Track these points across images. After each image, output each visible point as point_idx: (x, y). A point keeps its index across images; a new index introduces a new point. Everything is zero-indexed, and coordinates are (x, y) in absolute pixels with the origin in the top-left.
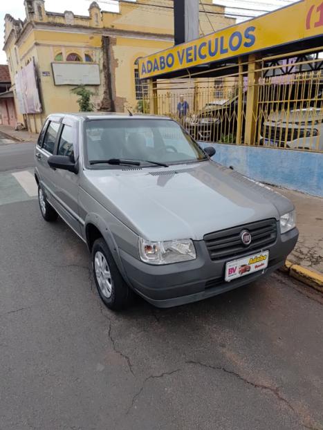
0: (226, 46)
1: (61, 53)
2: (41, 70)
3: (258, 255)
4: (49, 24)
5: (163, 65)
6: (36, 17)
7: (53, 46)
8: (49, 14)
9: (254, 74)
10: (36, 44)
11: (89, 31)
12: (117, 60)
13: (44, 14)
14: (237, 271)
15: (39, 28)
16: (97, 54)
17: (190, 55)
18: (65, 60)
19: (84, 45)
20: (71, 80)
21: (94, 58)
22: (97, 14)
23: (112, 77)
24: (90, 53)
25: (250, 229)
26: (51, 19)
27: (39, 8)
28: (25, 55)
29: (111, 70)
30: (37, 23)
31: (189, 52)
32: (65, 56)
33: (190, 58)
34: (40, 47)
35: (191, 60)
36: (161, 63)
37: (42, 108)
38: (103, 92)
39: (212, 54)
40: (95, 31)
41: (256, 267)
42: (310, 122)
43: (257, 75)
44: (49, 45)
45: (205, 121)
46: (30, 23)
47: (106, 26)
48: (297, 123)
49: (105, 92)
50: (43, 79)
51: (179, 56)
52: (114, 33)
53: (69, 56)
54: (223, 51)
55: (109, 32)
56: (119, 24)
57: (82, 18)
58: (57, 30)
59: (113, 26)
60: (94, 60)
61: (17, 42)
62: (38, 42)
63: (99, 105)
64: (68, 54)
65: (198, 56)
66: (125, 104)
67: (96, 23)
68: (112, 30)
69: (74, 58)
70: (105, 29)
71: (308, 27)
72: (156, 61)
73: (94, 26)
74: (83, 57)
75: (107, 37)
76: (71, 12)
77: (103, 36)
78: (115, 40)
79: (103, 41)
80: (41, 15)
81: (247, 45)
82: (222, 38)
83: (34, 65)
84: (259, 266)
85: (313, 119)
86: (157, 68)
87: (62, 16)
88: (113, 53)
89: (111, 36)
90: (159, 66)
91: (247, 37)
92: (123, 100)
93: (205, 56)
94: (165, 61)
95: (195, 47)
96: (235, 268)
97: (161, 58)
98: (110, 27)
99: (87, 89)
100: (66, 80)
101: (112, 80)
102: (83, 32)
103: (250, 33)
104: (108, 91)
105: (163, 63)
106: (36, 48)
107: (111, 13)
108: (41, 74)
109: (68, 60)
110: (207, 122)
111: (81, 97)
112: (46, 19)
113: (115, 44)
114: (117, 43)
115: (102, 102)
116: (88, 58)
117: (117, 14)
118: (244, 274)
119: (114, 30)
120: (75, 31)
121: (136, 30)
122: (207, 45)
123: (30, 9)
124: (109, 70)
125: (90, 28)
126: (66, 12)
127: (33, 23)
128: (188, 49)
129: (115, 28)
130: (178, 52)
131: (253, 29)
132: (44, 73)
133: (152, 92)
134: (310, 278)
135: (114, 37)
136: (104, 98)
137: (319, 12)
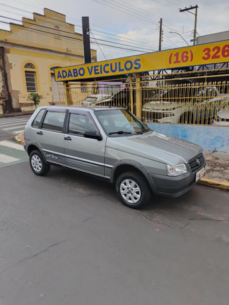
0: (122, 67)
5: (76, 74)
9: (139, 84)
12: (11, 64)
17: (97, 70)
23: (8, 76)
29: (7, 71)
31: (96, 68)
33: (97, 72)
35: (98, 73)
36: (74, 73)
38: (1, 86)
39: (113, 71)
42: (167, 109)
43: (141, 85)
48: (163, 110)
49: (3, 86)
51: (89, 70)
52: (7, 45)
54: (120, 70)
55: (4, 44)
56: (11, 38)
59: (6, 40)
65: (103, 71)
66: (19, 95)
68: (6, 43)
71: (170, 62)
72: (69, 71)
75: (2, 47)
78: (9, 50)
81: (135, 68)
82: (119, 63)
85: (169, 108)
86: (71, 75)
88: (7, 58)
89: (5, 47)
90: (73, 75)
91: (136, 64)
92: (18, 92)
93: (108, 72)
94: (78, 72)
95: (101, 66)
97: (74, 70)
98: (4, 40)
101: (8, 78)
103: (138, 62)
104: (5, 86)
105: (76, 72)
107: (4, 30)
113: (9, 52)
114: (10, 52)
115: (1, 94)
117: (9, 31)
119: (7, 43)
121: (24, 44)
122: (110, 66)
124: (5, 71)
128: (95, 67)
129: (8, 41)
130: (88, 68)
131: (139, 60)
133: (65, 90)
134: (206, 182)
135: (8, 47)
136: (3, 91)
137: (175, 57)
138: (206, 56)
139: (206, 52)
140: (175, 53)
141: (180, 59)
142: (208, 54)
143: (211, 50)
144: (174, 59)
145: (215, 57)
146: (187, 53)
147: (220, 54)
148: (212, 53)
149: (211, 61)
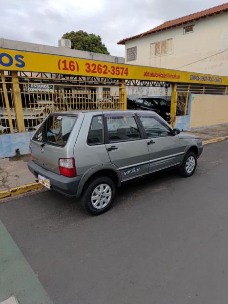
71: (59, 68)
137: (64, 64)
138: (88, 70)
139: (88, 66)
140: (63, 60)
141: (68, 67)
142: (88, 68)
143: (91, 65)
144: (62, 66)
145: (93, 71)
146: (74, 63)
147: (96, 70)
148: (92, 68)
149: (91, 74)
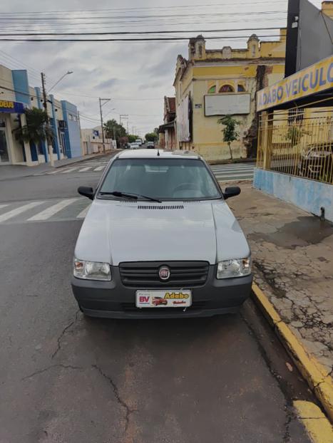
0: (325, 77)
1: (215, 86)
2: (194, 103)
3: (177, 292)
4: (208, 61)
5: (274, 98)
6: (197, 56)
7: (208, 80)
8: (208, 52)
10: (194, 80)
11: (245, 62)
13: (204, 52)
14: (150, 301)
15: (198, 65)
16: (251, 83)
17: (295, 87)
18: (217, 92)
19: (238, 76)
20: (221, 111)
21: (246, 88)
22: (254, 46)
24: (243, 84)
25: (171, 266)
26: (209, 56)
27: (200, 47)
28: (186, 89)
30: (196, 61)
31: (295, 84)
32: (218, 89)
33: (295, 90)
34: (197, 82)
35: (296, 92)
36: (273, 96)
37: (191, 137)
38: (251, 120)
39: (313, 86)
40: (251, 62)
41: (175, 303)
44: (204, 80)
45: (316, 155)
46: (191, 62)
47: (263, 56)
49: (253, 121)
50: (195, 110)
51: (287, 88)
52: (269, 61)
53: (222, 88)
54: (322, 83)
55: (266, 61)
57: (240, 51)
58: (214, 65)
59: (270, 55)
60: (246, 90)
61: (181, 78)
62: (195, 77)
63: (245, 133)
64: (221, 86)
65: (301, 89)
67: (253, 54)
69: (227, 89)
70: (261, 59)
72: (269, 93)
73: (251, 57)
74: (236, 88)
75: (263, 66)
76: (229, 47)
77: (259, 66)
78: (272, 68)
79: (257, 70)
80: (201, 53)
82: (322, 69)
83: (190, 99)
84: (179, 303)
86: (270, 100)
87: (221, 52)
88: (267, 81)
89: (267, 65)
93: (307, 88)
94: (276, 94)
95: (300, 79)
96: (147, 298)
97: (273, 91)
98: (267, 56)
99: (233, 118)
100: (216, 111)
102: (238, 64)
106: (193, 83)
107: (270, 42)
108: (194, 106)
109: (220, 92)
110: (318, 156)
111: (226, 126)
112: (204, 57)
113: (271, 72)
114: (273, 71)
115: (249, 131)
116: (241, 88)
117: (277, 42)
118: (159, 306)
119: (271, 59)
120: (232, 64)
122: (310, 77)
123: (192, 49)
125: (246, 60)
126: (224, 48)
127: (193, 61)
128: (294, 82)
129: (272, 56)
130: (286, 85)
132: (196, 105)
133: (266, 123)
135: (271, 65)
136: (252, 127)
